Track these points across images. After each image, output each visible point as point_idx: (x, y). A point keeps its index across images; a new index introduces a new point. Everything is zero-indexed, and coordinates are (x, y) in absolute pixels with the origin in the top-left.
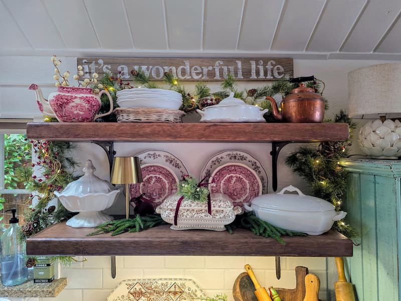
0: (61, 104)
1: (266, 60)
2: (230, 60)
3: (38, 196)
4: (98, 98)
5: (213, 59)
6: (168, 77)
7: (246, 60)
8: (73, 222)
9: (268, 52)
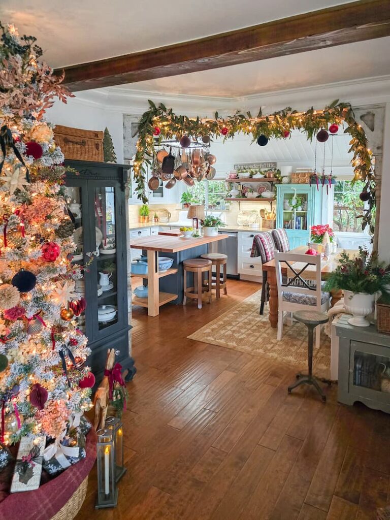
0: (230, 176)
1: (271, 163)
2: (263, 163)
3: (226, 193)
4: (236, 175)
5: (259, 164)
6: (250, 169)
7: (266, 163)
8: (232, 197)
9: (271, 161)
